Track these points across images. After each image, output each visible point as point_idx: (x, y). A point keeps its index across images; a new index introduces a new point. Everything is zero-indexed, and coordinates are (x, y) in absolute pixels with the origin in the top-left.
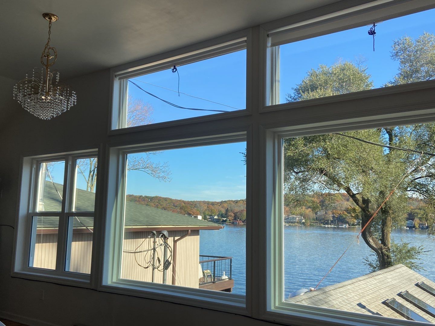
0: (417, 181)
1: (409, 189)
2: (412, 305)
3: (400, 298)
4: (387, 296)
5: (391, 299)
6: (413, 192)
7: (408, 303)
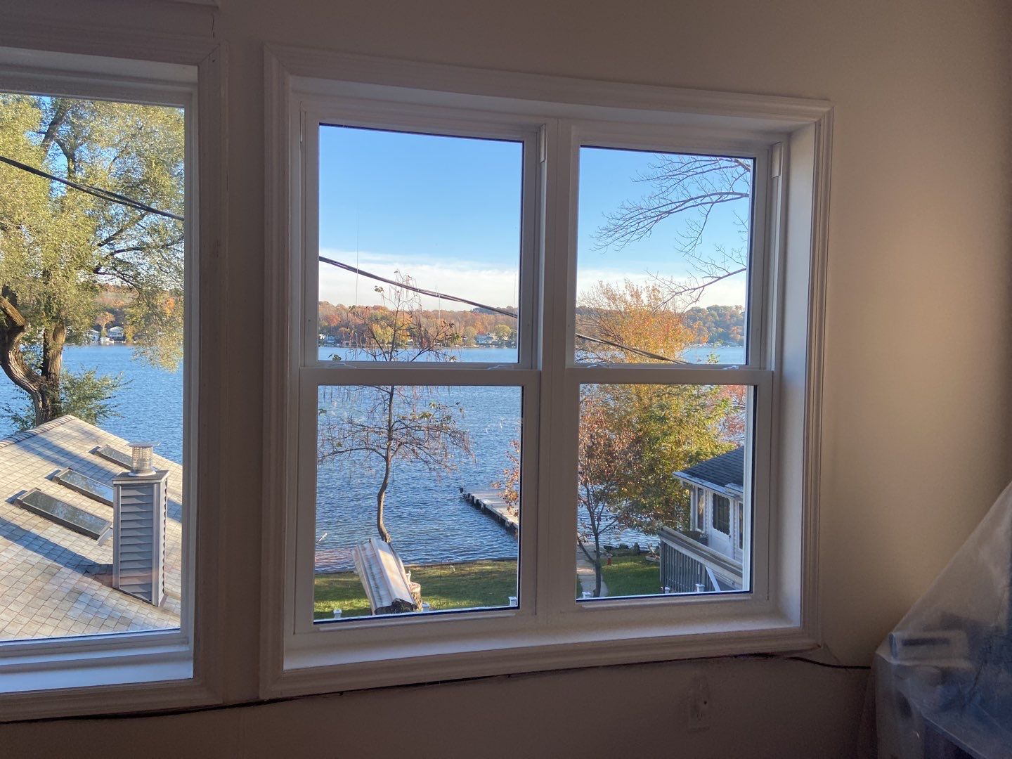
0: (119, 256)
1: (102, 270)
2: (76, 494)
3: (52, 484)
4: (25, 484)
5: (32, 490)
6: (110, 277)
7: (70, 491)
